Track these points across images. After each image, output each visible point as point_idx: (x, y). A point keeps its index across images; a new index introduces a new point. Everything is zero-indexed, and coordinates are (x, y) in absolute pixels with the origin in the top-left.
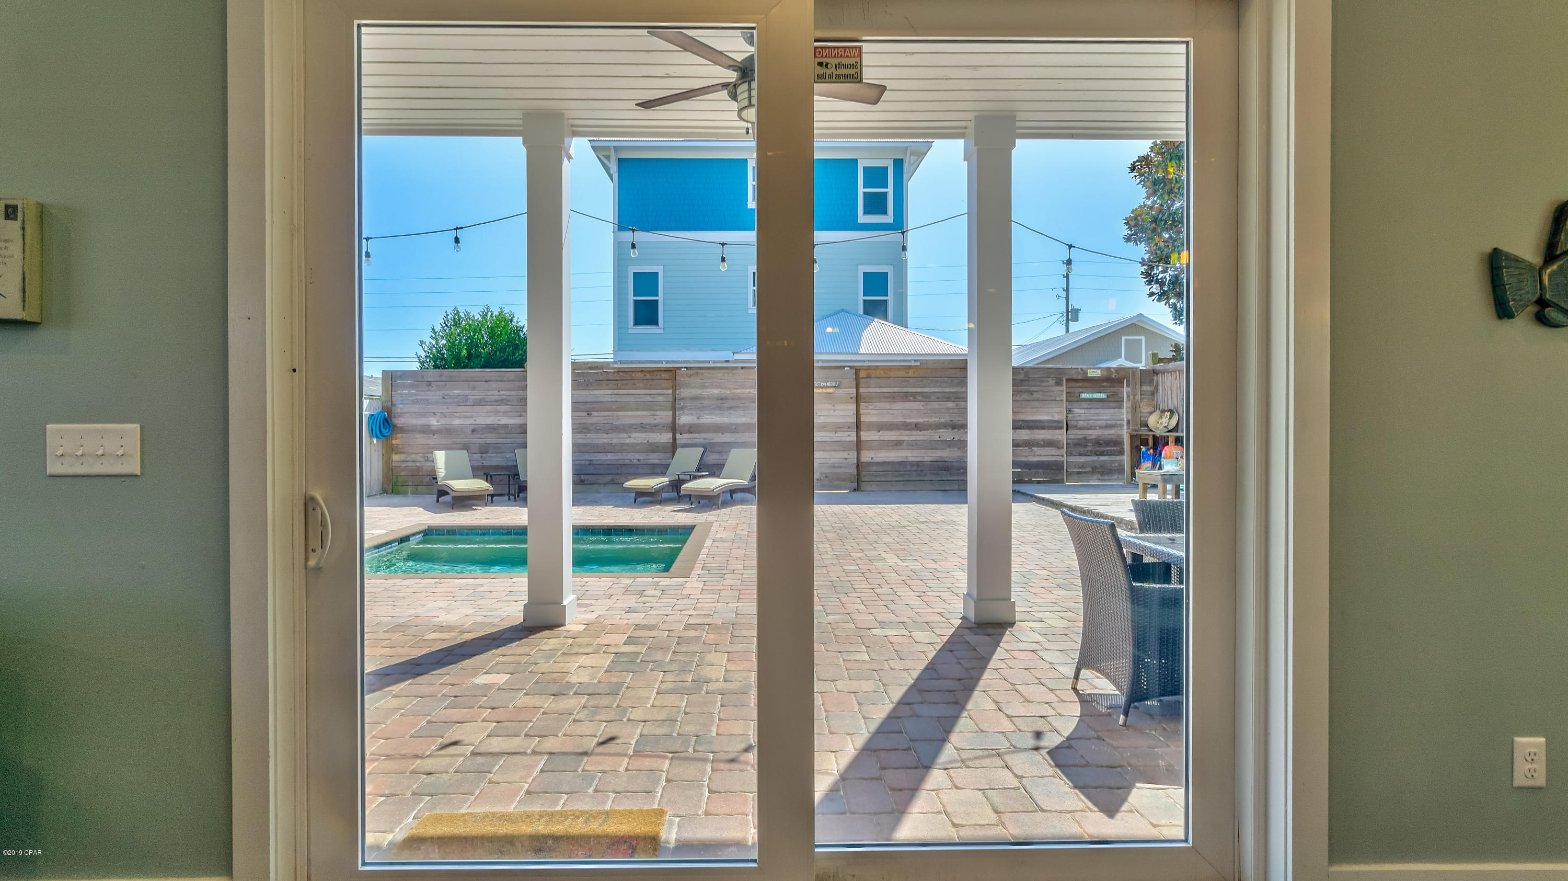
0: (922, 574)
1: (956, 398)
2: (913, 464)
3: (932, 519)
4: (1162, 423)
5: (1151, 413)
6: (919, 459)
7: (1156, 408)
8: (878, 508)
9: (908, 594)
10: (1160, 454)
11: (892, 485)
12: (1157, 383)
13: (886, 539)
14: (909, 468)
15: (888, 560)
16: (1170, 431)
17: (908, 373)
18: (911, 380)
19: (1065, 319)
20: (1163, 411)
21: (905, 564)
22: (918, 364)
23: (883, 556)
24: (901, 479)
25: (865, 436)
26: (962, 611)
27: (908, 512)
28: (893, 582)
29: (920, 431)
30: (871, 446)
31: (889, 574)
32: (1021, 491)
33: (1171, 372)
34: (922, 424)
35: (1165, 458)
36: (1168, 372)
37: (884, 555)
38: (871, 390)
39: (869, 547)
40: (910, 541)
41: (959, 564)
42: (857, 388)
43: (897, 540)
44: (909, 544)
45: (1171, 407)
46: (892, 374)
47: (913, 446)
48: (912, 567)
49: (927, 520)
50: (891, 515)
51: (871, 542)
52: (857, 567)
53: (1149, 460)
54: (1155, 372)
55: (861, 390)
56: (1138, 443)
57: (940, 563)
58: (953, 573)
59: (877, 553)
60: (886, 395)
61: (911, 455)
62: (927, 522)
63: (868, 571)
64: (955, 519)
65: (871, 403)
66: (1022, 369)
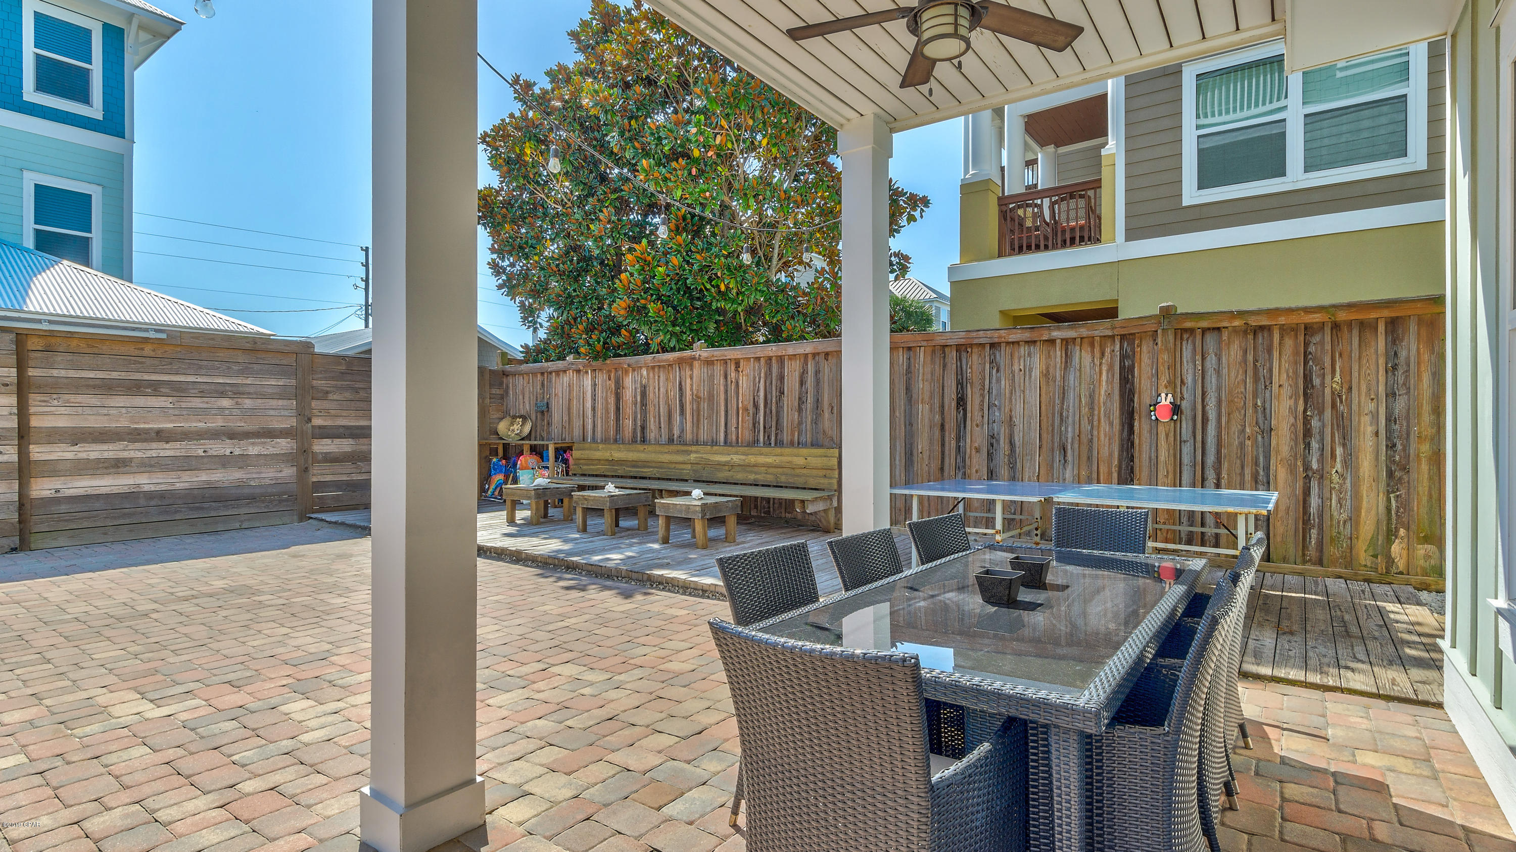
0: (215, 728)
1: (235, 394)
2: (150, 495)
3: (204, 589)
4: (513, 430)
5: (501, 419)
6: (163, 487)
7: (505, 414)
8: (78, 582)
9: (190, 806)
10: (515, 465)
11: (105, 534)
12: (508, 387)
13: (104, 652)
14: (142, 502)
15: (116, 711)
16: (523, 439)
17: (143, 349)
18: (148, 361)
19: (364, 312)
20: (514, 417)
21: (165, 711)
22: (164, 336)
23: (102, 700)
24: (127, 521)
25: (37, 452)
26: (358, 831)
27: (149, 581)
28: (139, 777)
29: (167, 442)
30: (52, 469)
31: (124, 755)
32: (347, 522)
33: (523, 374)
34: (169, 431)
35: (521, 469)
36: (521, 374)
37: (104, 698)
38: (55, 373)
39: (60, 684)
40: (165, 648)
41: (290, 680)
42: (21, 366)
43: (134, 649)
44: (166, 653)
45: (522, 413)
46: (105, 348)
47: (151, 466)
48: (184, 716)
49: (194, 593)
50: (110, 593)
51: (61, 670)
52: (22, 758)
53: (501, 472)
54: (505, 374)
55: (31, 372)
56: (488, 453)
57: (249, 689)
58: (284, 708)
59: (85, 695)
60: (91, 383)
61: (146, 482)
62: (194, 597)
63: (58, 762)
64: (250, 582)
65: (55, 396)
66: (344, 357)
